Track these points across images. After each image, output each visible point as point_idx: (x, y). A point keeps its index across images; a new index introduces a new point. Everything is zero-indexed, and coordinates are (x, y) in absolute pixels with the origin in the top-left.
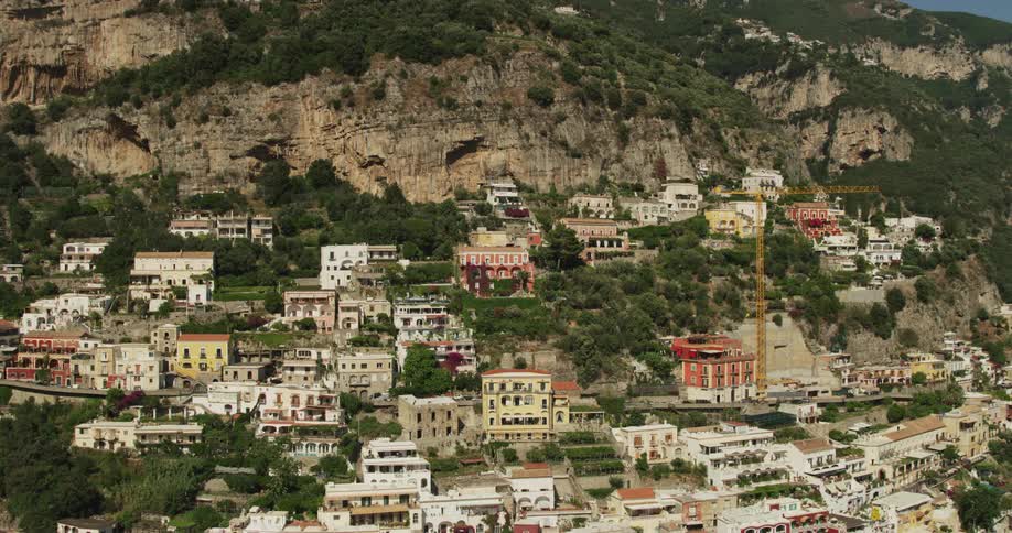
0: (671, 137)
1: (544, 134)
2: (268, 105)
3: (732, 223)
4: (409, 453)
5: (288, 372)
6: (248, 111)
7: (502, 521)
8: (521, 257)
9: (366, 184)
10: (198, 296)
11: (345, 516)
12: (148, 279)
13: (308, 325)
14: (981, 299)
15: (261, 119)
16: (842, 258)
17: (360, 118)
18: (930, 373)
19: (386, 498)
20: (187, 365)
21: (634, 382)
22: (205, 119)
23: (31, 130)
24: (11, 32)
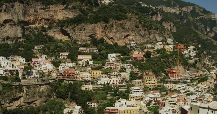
0: (157, 33)
1: (138, 33)
2: (92, 28)
3: (169, 49)
4: (139, 89)
5: (111, 76)
6: (88, 28)
7: (156, 99)
8: (142, 56)
9: (110, 42)
10: (91, 63)
11: (134, 99)
12: (81, 60)
13: (111, 68)
14: (204, 61)
15: (90, 30)
16: (187, 55)
17: (109, 30)
18: (202, 74)
19: (139, 96)
20: (94, 75)
21: (163, 77)
22: (81, 30)
23: (45, 31)
24: (40, 12)
